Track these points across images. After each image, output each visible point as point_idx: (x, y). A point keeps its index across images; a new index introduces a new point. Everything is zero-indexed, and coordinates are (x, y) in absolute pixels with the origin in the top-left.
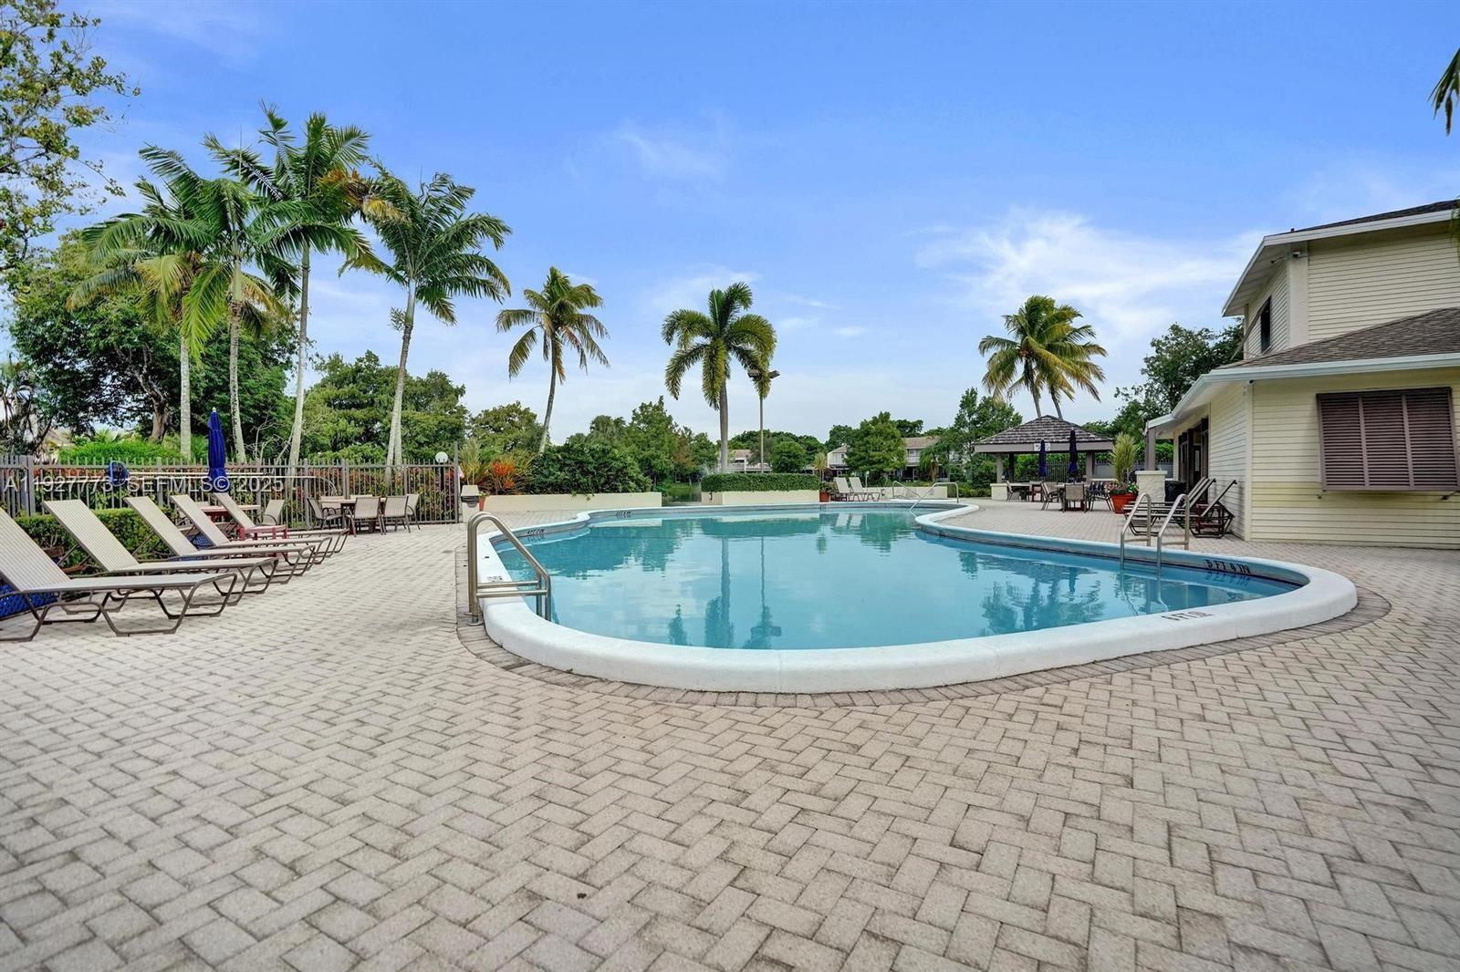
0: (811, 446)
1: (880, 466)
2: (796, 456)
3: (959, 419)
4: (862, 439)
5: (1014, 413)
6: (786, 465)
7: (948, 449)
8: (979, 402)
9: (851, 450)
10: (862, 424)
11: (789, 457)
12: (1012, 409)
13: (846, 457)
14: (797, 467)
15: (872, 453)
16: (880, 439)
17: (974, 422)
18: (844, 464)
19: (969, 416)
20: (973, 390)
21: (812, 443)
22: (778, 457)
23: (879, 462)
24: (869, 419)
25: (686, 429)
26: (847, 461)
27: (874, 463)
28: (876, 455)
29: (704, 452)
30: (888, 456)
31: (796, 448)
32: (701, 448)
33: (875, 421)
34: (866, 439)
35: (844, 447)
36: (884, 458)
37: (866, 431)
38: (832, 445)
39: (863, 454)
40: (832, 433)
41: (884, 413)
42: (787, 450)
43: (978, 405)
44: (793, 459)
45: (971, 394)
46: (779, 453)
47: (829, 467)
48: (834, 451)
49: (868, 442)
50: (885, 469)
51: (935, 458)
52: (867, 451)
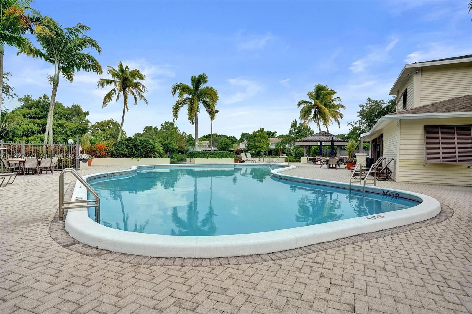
0: (233, 140)
1: (260, 149)
2: (227, 144)
3: (291, 132)
4: (253, 138)
5: (311, 130)
6: (223, 148)
7: (286, 143)
9: (249, 143)
10: (253, 133)
11: (225, 145)
12: (310, 128)
13: (247, 145)
14: (228, 149)
15: (257, 144)
16: (260, 138)
17: (296, 133)
18: (246, 148)
19: (294, 131)
20: (296, 120)
21: (234, 139)
22: (220, 145)
23: (260, 147)
24: (256, 131)
25: (184, 132)
26: (247, 147)
27: (257, 148)
28: (258, 145)
29: (191, 142)
30: (263, 145)
31: (227, 141)
32: (190, 140)
33: (258, 131)
34: (255, 138)
35: (246, 141)
36: (262, 146)
37: (254, 135)
38: (242, 140)
39: (253, 144)
40: (242, 136)
41: (262, 128)
42: (224, 142)
43: (297, 126)
44: (226, 146)
45: (295, 122)
46: (220, 143)
47: (240, 149)
48: (242, 143)
49: (255, 140)
50: (261, 150)
51: (281, 146)
52: (255, 143)
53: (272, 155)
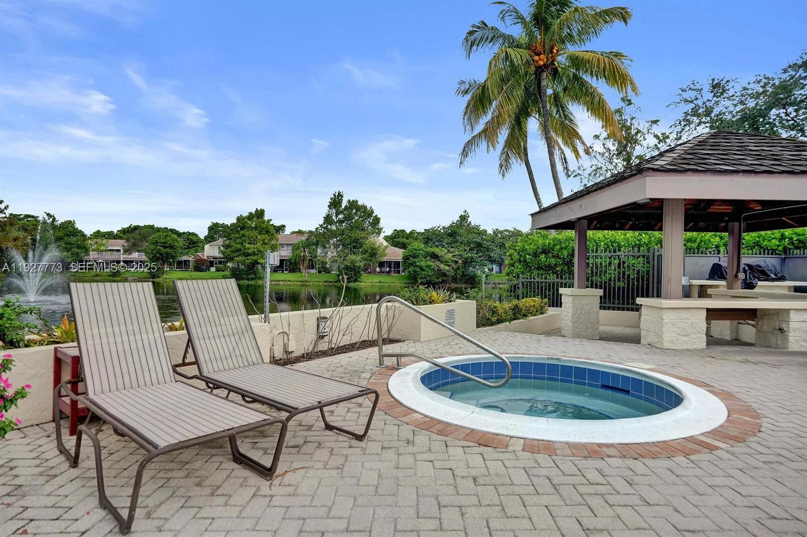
0: (192, 241)
1: (255, 258)
2: (171, 247)
3: (328, 219)
4: (238, 232)
5: (374, 215)
6: (161, 254)
7: (317, 244)
8: (344, 204)
9: (227, 242)
10: (238, 219)
11: (165, 247)
12: (372, 212)
13: (222, 248)
14: (173, 257)
15: (247, 246)
16: (255, 233)
17: (341, 222)
18: (221, 255)
19: (337, 216)
20: (339, 193)
21: (194, 238)
22: (153, 247)
23: (254, 254)
24: (245, 214)
25: (48, 215)
26: (223, 253)
27: (249, 255)
28: (251, 248)
29: (73, 239)
30: (262, 249)
31: (173, 240)
32: (68, 235)
33: (251, 216)
34: (242, 232)
35: (220, 241)
36: (259, 251)
37: (242, 224)
38: (210, 238)
39: (239, 246)
40: (210, 229)
41: (259, 209)
42: (162, 240)
43: (343, 207)
44: (168, 250)
45: (338, 197)
46: (154, 244)
47: (205, 258)
48: (211, 244)
49: (243, 235)
50: (259, 261)
51: (305, 251)
52: (242, 244)
53: (283, 272)
